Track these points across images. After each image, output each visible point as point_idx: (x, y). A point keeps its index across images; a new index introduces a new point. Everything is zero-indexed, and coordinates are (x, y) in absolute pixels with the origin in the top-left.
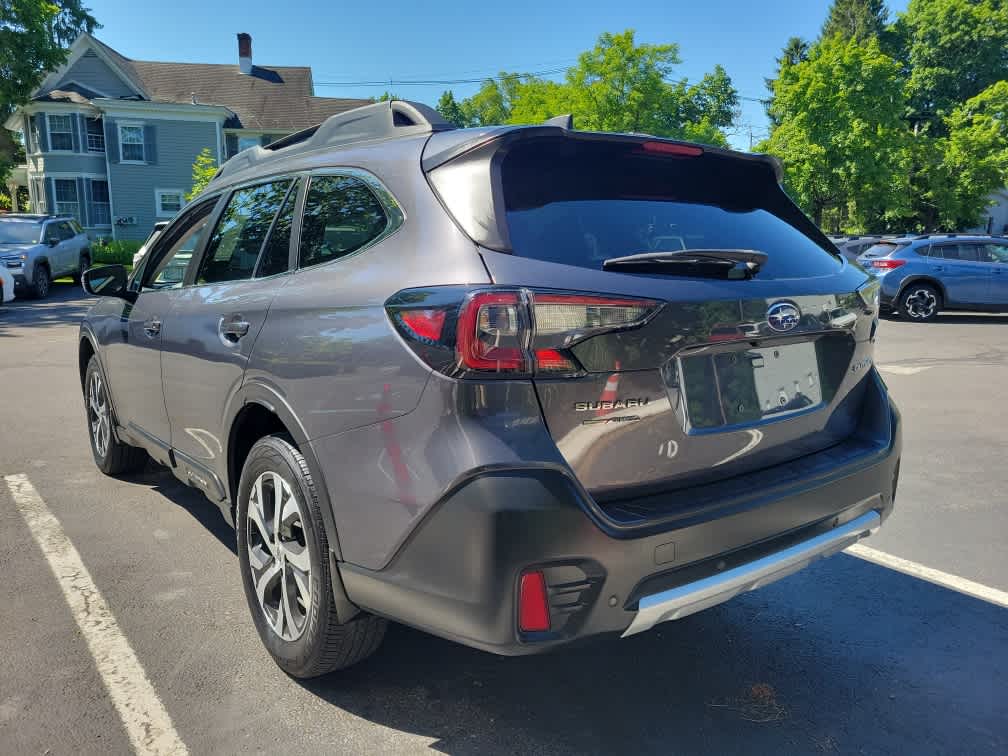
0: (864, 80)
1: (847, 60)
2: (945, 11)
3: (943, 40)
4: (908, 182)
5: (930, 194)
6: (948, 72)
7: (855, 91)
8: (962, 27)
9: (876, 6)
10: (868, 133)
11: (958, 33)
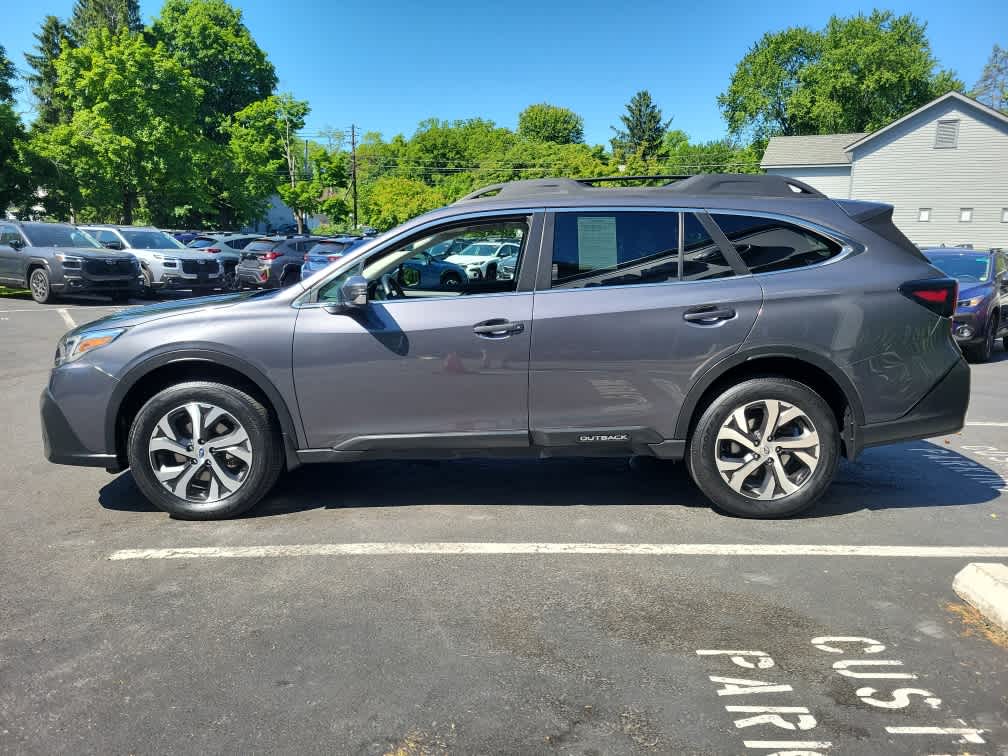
0: (158, 81)
1: (138, 57)
2: (198, 27)
3: (201, 54)
4: (206, 182)
5: (225, 194)
6: (208, 83)
7: (151, 89)
8: (215, 46)
9: (133, 7)
10: (168, 132)
11: (213, 51)
